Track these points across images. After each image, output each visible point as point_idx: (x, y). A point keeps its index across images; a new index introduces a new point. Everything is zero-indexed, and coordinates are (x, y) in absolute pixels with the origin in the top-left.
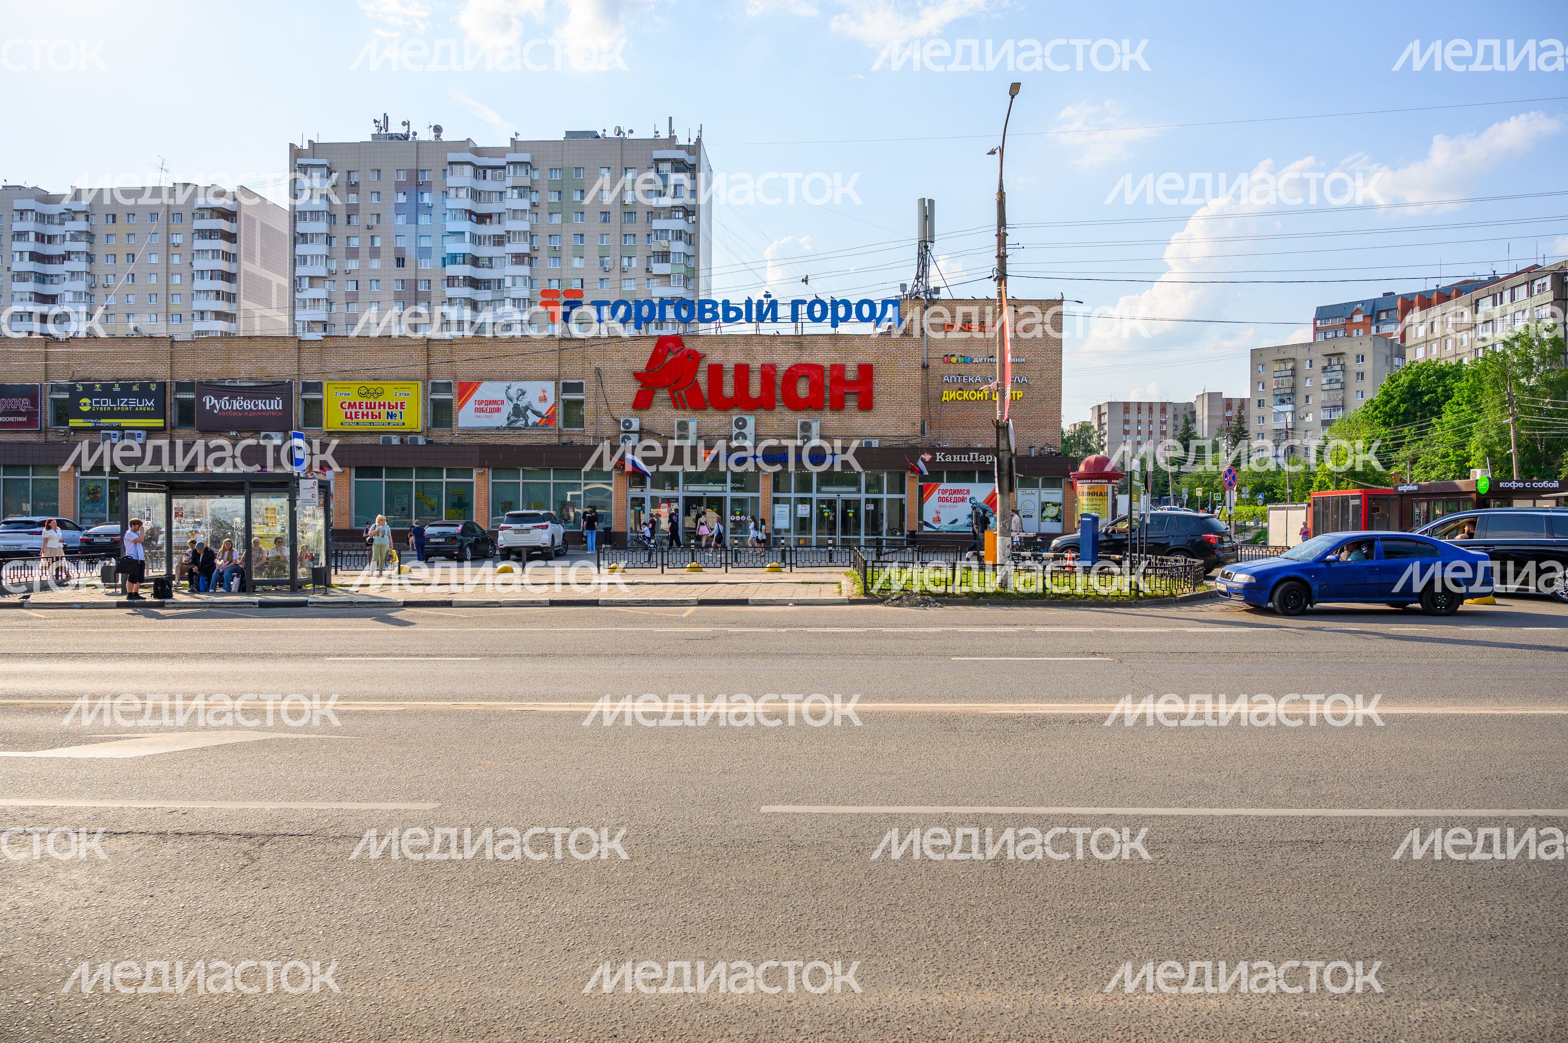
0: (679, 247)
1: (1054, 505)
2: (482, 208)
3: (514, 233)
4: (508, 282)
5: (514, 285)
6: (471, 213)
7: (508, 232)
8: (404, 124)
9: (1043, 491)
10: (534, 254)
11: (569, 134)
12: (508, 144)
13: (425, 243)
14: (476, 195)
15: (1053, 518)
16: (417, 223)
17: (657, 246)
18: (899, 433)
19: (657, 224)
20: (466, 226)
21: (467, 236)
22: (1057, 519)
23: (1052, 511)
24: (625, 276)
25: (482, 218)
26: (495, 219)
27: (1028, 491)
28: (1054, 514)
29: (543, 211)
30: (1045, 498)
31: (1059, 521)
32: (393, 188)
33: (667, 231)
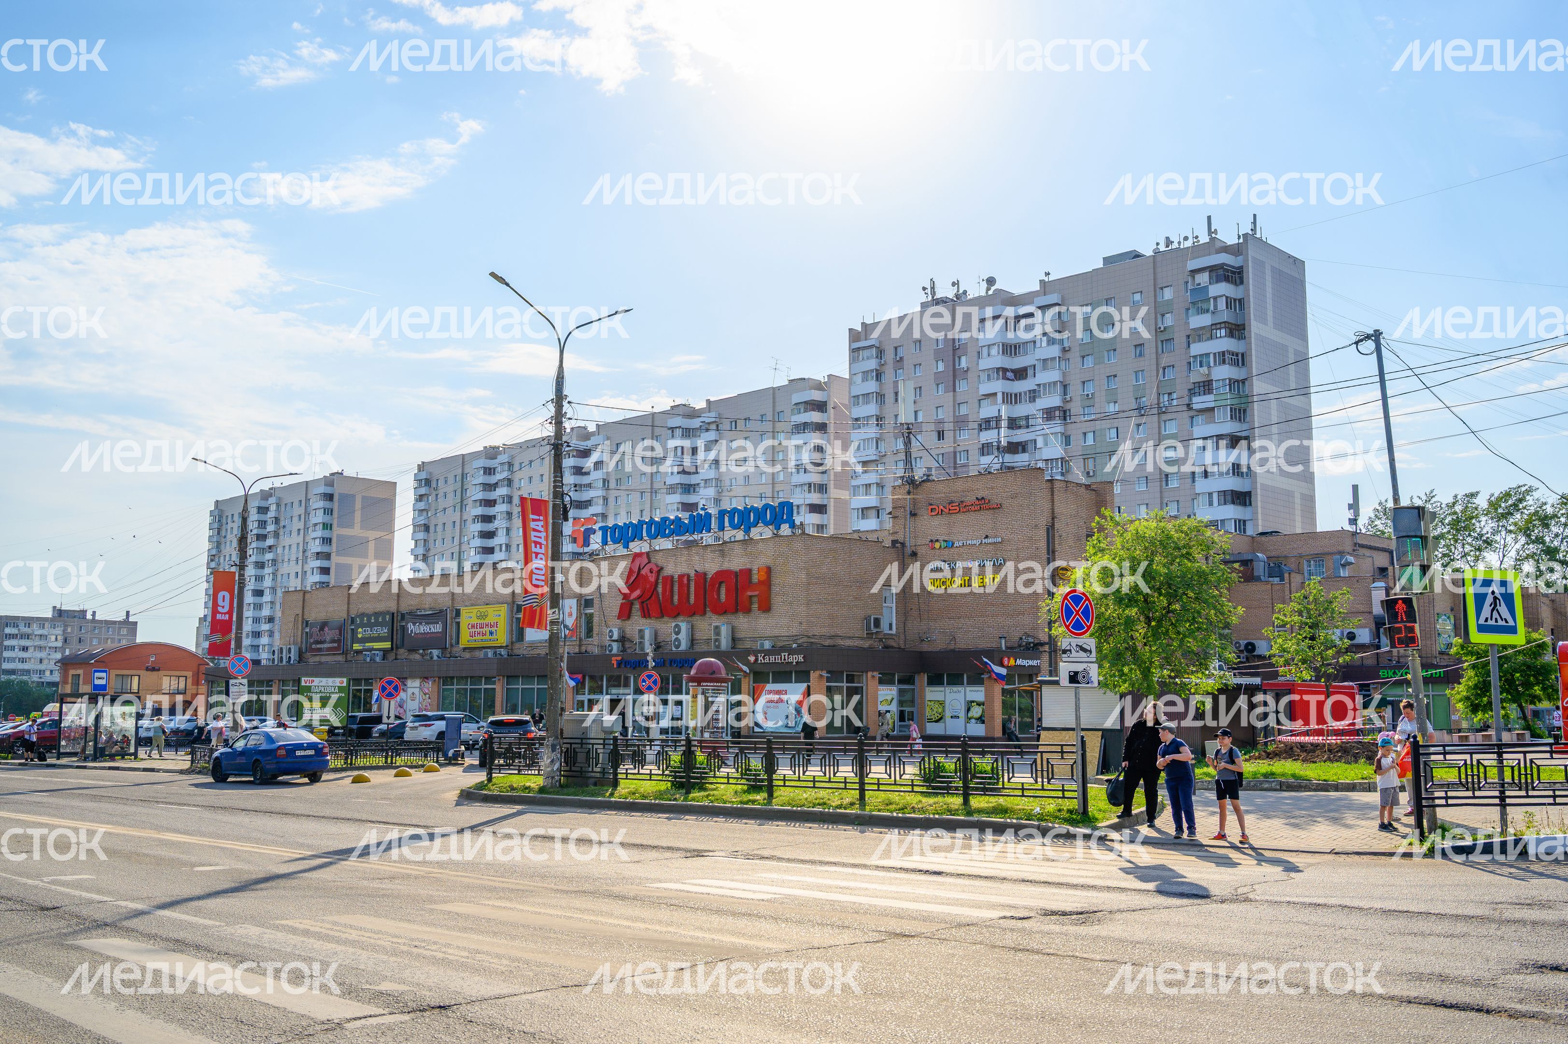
0: (1223, 372)
1: (979, 704)
2: (1018, 362)
3: (1044, 385)
4: (1040, 443)
5: (1046, 444)
6: (1005, 370)
7: (1039, 385)
8: (953, 284)
9: (968, 689)
10: (1068, 406)
11: (1106, 260)
12: (1037, 287)
13: (964, 410)
14: (1011, 349)
15: (977, 719)
16: (954, 391)
17: (1198, 374)
18: (790, 633)
19: (1197, 349)
20: (998, 386)
21: (1000, 396)
22: (981, 720)
23: (976, 712)
24: (1164, 417)
25: (1020, 374)
26: (1030, 372)
27: (955, 689)
28: (978, 715)
29: (1075, 356)
30: (970, 697)
31: (983, 722)
32: (932, 357)
33: (1208, 355)
